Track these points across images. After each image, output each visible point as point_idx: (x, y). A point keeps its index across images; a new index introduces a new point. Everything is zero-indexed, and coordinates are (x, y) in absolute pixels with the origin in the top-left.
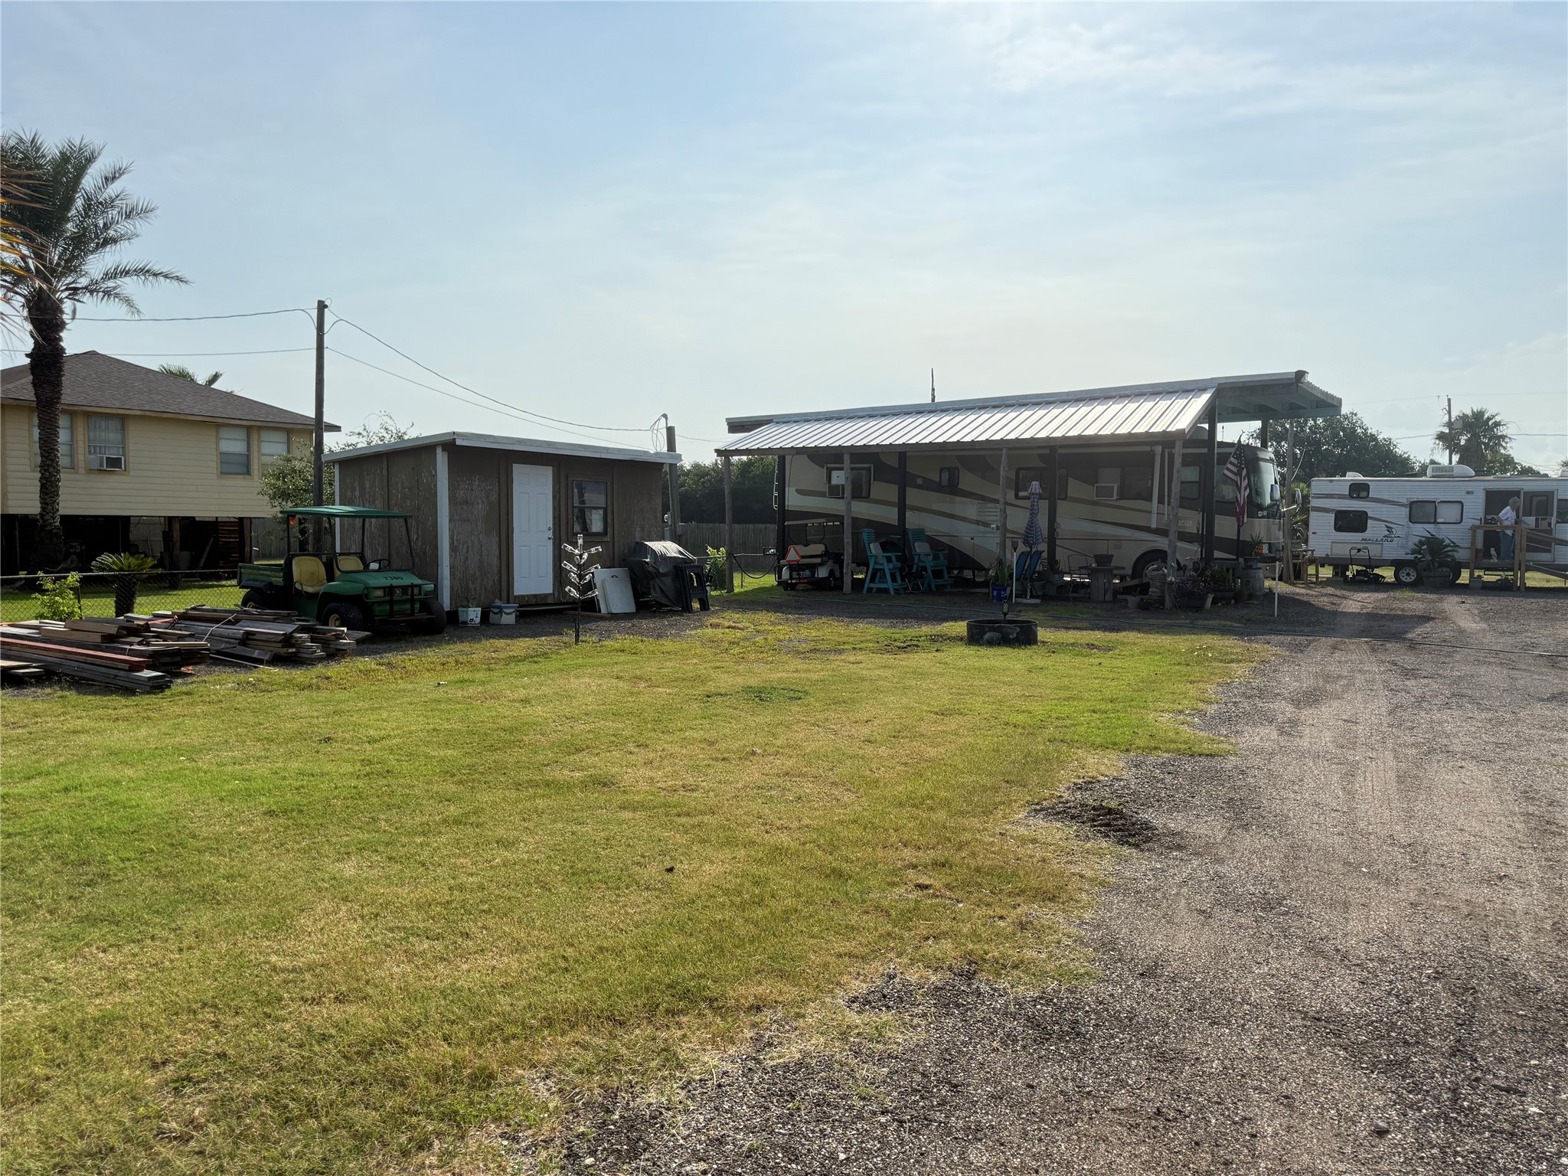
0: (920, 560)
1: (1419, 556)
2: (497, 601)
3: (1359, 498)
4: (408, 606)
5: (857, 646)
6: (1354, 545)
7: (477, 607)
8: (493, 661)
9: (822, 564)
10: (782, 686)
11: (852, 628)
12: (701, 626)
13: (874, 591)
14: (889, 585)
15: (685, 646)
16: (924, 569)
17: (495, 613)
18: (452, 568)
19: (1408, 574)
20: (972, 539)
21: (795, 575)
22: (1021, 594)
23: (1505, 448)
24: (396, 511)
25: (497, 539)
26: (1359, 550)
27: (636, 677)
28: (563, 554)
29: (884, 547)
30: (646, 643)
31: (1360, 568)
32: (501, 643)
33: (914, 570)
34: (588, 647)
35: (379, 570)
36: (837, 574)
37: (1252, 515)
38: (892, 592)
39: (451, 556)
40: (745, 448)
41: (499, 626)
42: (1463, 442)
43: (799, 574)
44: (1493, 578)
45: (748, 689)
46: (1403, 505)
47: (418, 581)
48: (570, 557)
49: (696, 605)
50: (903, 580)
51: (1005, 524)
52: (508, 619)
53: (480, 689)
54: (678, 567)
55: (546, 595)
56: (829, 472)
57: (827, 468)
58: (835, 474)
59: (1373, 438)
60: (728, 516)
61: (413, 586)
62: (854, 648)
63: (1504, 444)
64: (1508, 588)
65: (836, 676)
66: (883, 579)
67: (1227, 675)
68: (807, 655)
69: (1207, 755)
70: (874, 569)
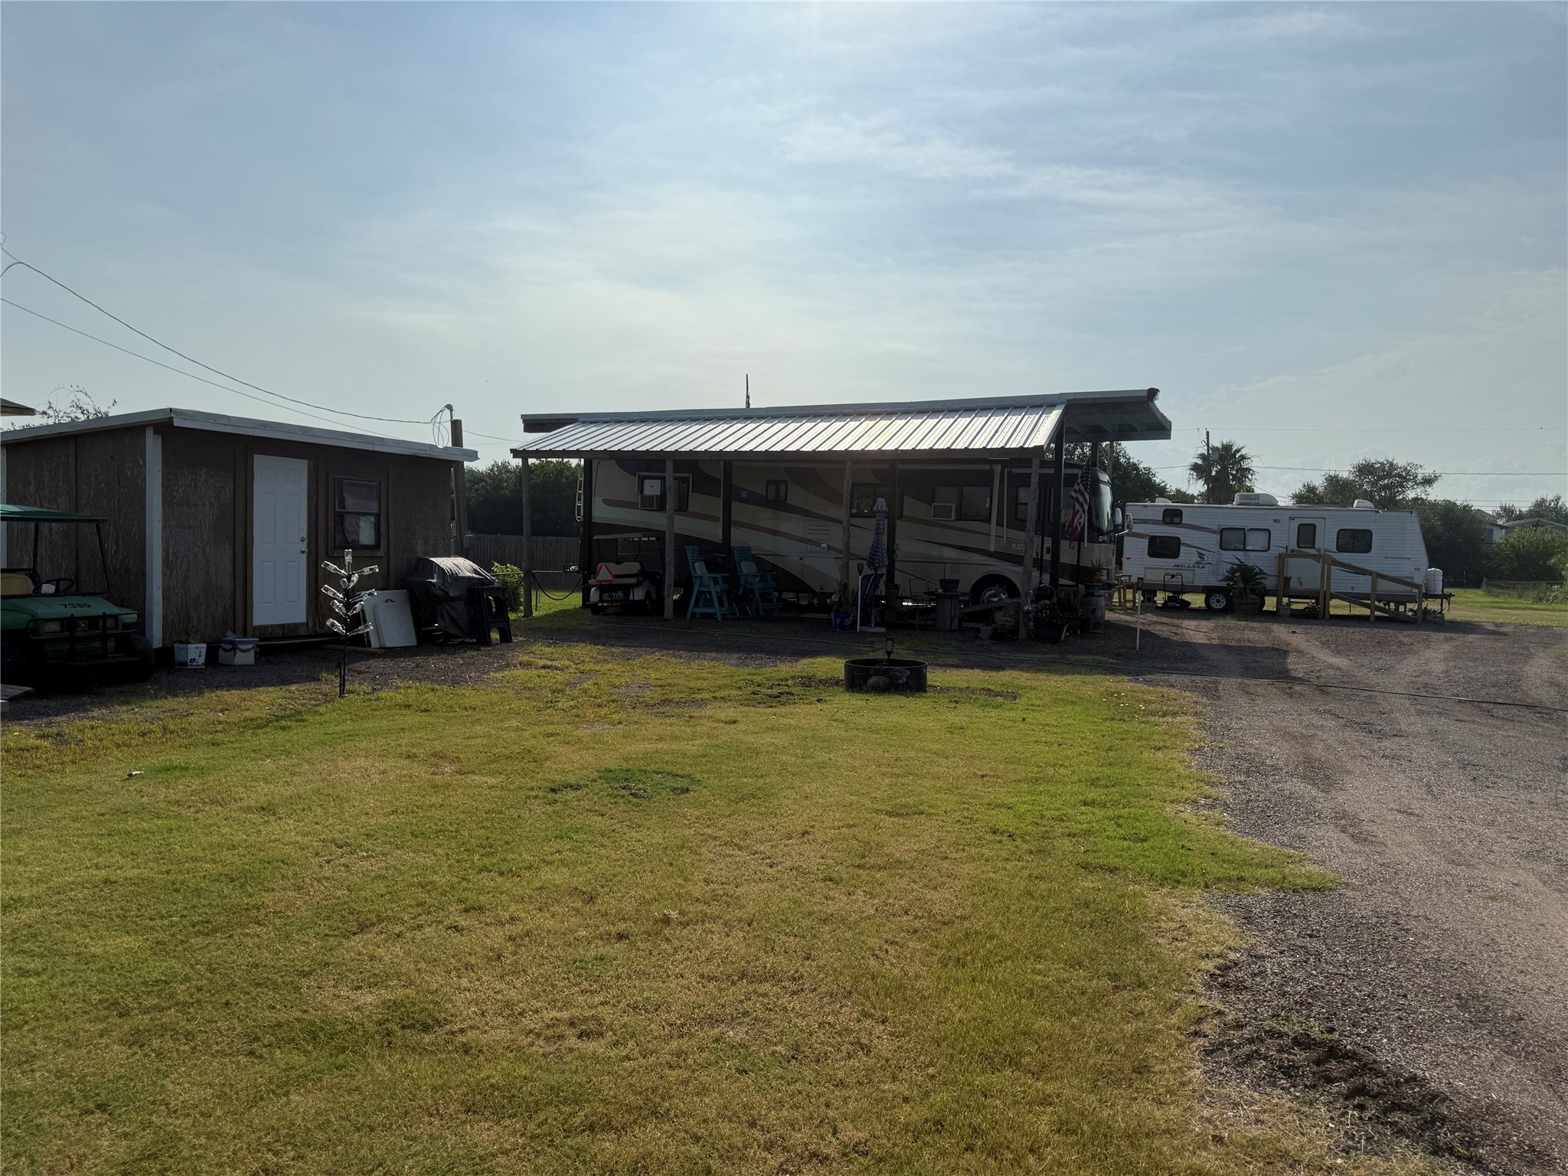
0: (746, 581)
1: (1231, 583)
2: (229, 633)
3: (1172, 523)
4: (98, 644)
5: (717, 694)
6: (1167, 571)
7: (200, 642)
8: (220, 727)
9: (638, 585)
10: (653, 767)
11: (694, 665)
12: (508, 665)
13: (698, 616)
14: (717, 610)
15: (495, 697)
16: (752, 591)
17: (225, 650)
18: (166, 590)
19: (1218, 601)
20: (801, 559)
21: (606, 596)
22: (866, 622)
23: (1250, 480)
24: (86, 514)
25: (231, 552)
26: (1173, 576)
27: (435, 755)
28: (320, 576)
29: (711, 566)
30: (439, 693)
31: (1171, 595)
32: (231, 696)
33: (740, 593)
34: (358, 700)
35: (57, 593)
36: (654, 596)
37: (1092, 540)
38: (719, 618)
39: (164, 575)
40: (547, 448)
41: (231, 667)
42: (1214, 473)
43: (611, 596)
44: (1301, 607)
45: (607, 774)
46: (1214, 532)
47: (113, 610)
48: (334, 580)
49: (495, 636)
50: (730, 605)
51: (847, 545)
52: (245, 657)
53: (196, 784)
54: (473, 589)
55: (297, 626)
56: (641, 480)
57: (639, 476)
58: (648, 483)
59: (1135, 467)
60: (527, 528)
61: (105, 616)
62: (715, 698)
63: (1250, 477)
64: (1316, 616)
65: (717, 746)
66: (709, 602)
67: (1186, 736)
68: (661, 710)
69: (1314, 889)
70: (700, 592)
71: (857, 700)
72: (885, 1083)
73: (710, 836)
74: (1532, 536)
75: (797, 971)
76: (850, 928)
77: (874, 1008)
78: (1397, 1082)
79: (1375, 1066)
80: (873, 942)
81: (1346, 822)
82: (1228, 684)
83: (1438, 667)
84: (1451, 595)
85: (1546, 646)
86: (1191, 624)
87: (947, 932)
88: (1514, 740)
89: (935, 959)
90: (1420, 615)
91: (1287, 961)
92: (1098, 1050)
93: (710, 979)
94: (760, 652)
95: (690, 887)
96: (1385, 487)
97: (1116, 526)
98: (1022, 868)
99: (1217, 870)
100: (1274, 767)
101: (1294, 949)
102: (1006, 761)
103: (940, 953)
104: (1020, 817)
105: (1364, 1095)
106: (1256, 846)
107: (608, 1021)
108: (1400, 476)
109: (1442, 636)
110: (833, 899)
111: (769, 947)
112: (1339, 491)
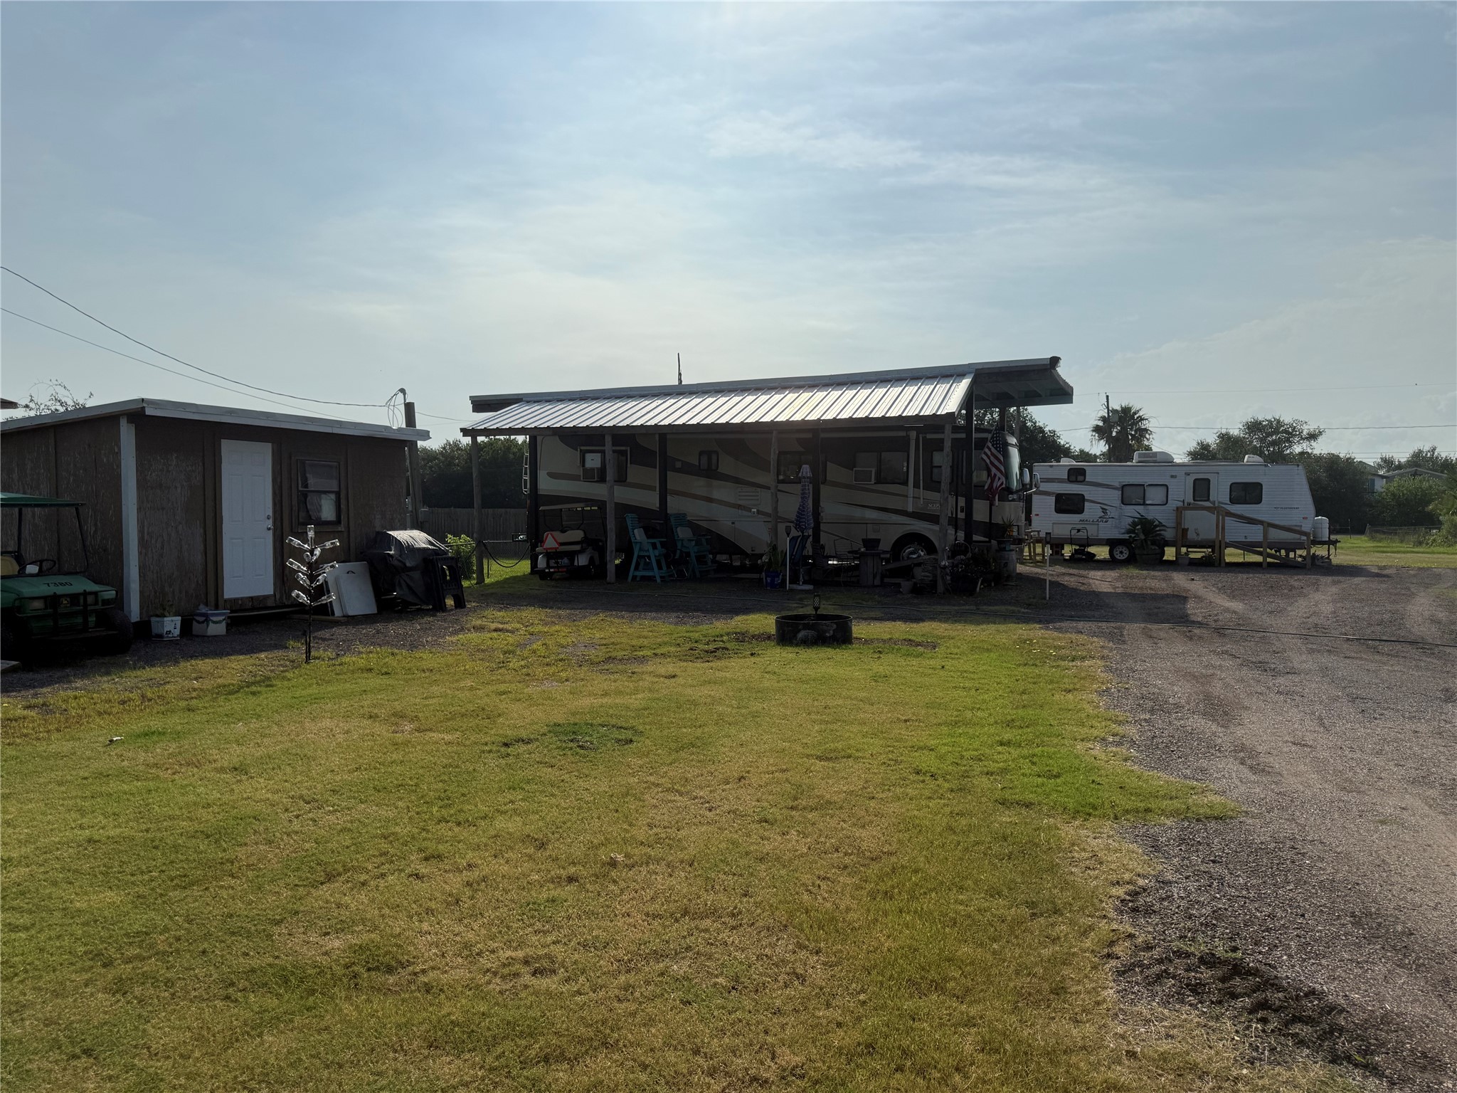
0: (682, 546)
1: (1133, 535)
2: (202, 606)
3: (1076, 481)
4: (80, 620)
5: (658, 651)
6: (1073, 526)
7: (175, 615)
8: (194, 694)
9: (581, 552)
10: (599, 721)
11: (636, 625)
12: (462, 629)
13: (638, 579)
14: (656, 573)
15: (450, 660)
16: (688, 554)
17: (198, 622)
18: (142, 568)
19: (1121, 552)
20: (733, 523)
21: (552, 563)
22: (794, 580)
23: (1148, 440)
24: (67, 499)
25: (202, 531)
26: (1079, 531)
27: (396, 715)
28: (286, 550)
29: (650, 532)
30: (399, 657)
31: (1077, 548)
32: (205, 664)
33: (677, 557)
34: (323, 665)
35: (41, 573)
36: (597, 562)
37: (1003, 498)
38: (659, 580)
39: (140, 553)
40: (495, 427)
41: (204, 638)
42: (1114, 434)
43: (557, 563)
44: (1199, 556)
45: (555, 728)
46: (1116, 488)
47: (92, 587)
48: (298, 554)
49: (450, 602)
50: (668, 567)
51: (776, 509)
52: (217, 628)
53: (173, 747)
54: (428, 559)
55: (266, 597)
56: (583, 454)
57: (581, 450)
58: (589, 457)
59: (1041, 430)
60: (477, 501)
61: (85, 594)
62: (656, 655)
63: (1147, 436)
64: (1211, 564)
65: (658, 699)
66: (648, 566)
67: (1094, 679)
68: (606, 667)
69: (1216, 818)
70: (639, 557)
71: (788, 653)
72: (819, 1010)
73: (653, 784)
74: (1411, 484)
75: (735, 908)
76: (784, 866)
77: (809, 940)
78: (1297, 996)
79: (1276, 981)
80: (807, 878)
81: (1245, 754)
82: (1133, 629)
83: (1327, 609)
84: (1337, 541)
85: (1427, 586)
86: (1099, 574)
87: (875, 867)
88: (1399, 674)
89: (864, 892)
90: (1309, 561)
91: (1192, 886)
92: (1017, 973)
93: (655, 917)
94: (697, 610)
95: (634, 831)
96: (1274, 443)
97: (1024, 485)
98: (944, 806)
99: (1124, 802)
100: (1178, 706)
101: (1198, 874)
102: (928, 706)
103: (869, 886)
104: (941, 758)
105: (1267, 1009)
106: (1160, 779)
107: (560, 959)
108: (1286, 432)
109: (1329, 579)
110: (768, 839)
111: (709, 885)
112: (1230, 447)
